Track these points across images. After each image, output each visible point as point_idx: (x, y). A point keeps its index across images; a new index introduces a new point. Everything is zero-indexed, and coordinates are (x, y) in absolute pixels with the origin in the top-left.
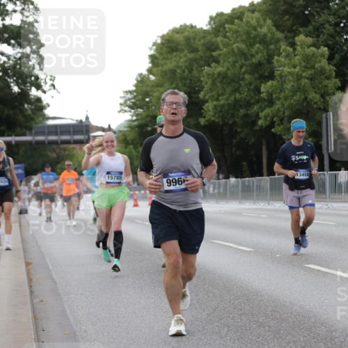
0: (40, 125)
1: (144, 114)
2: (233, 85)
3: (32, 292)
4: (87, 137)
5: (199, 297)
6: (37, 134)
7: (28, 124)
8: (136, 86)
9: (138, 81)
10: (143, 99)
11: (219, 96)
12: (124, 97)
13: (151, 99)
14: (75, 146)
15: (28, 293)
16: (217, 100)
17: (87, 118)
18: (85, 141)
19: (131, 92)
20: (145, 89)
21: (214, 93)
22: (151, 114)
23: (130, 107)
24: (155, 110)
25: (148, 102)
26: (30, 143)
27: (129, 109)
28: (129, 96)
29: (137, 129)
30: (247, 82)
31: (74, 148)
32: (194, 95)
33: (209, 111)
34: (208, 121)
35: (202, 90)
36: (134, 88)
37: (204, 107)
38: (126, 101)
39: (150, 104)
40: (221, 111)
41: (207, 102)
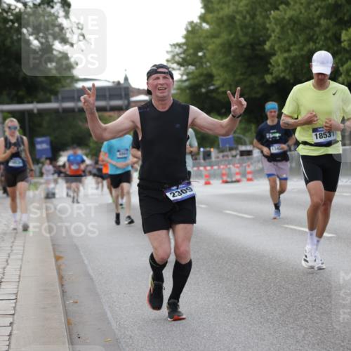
0: (67, 89)
1: (197, 72)
2: (307, 31)
3: (63, 292)
4: (126, 102)
5: (268, 294)
6: (64, 99)
7: (53, 87)
8: (186, 37)
9: (188, 31)
10: (195, 54)
11: (290, 45)
12: (171, 52)
13: (204, 54)
14: (112, 113)
15: (59, 293)
16: (289, 51)
17: (126, 79)
18: (124, 107)
19: (179, 45)
20: (196, 40)
21: (284, 43)
22: (205, 72)
23: (179, 63)
24: (210, 67)
25: (201, 57)
26: (56, 111)
27: (178, 67)
28: (178, 50)
29: (188, 91)
30: (323, 28)
31: (110, 116)
32: (257, 47)
33: (279, 65)
34: (276, 78)
35: (268, 40)
36: (183, 41)
37: (271, 61)
38: (174, 56)
39: (204, 60)
40: (292, 65)
41: (274, 54)
